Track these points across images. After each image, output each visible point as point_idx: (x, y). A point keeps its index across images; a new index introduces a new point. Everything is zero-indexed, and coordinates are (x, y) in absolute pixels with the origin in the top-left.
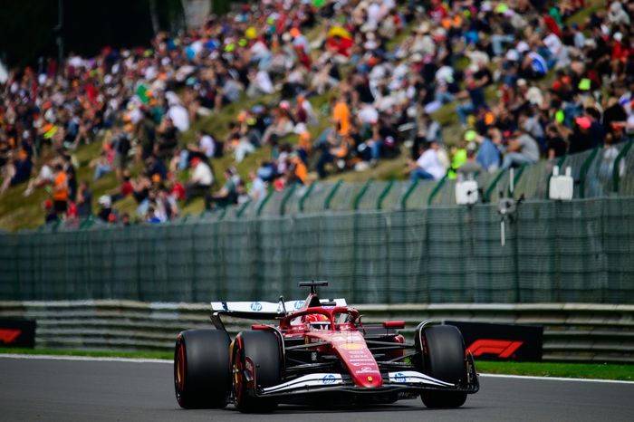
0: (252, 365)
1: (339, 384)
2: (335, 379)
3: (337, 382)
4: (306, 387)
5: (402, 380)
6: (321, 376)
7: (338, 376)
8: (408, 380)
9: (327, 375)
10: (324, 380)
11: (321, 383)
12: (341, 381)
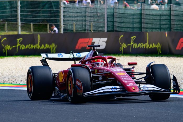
0: (80, 82)
1: (119, 91)
2: (117, 89)
3: (118, 90)
4: (104, 92)
5: (146, 89)
6: (111, 87)
7: (118, 87)
8: (149, 89)
9: (113, 87)
10: (112, 89)
11: (111, 90)
12: (119, 89)
